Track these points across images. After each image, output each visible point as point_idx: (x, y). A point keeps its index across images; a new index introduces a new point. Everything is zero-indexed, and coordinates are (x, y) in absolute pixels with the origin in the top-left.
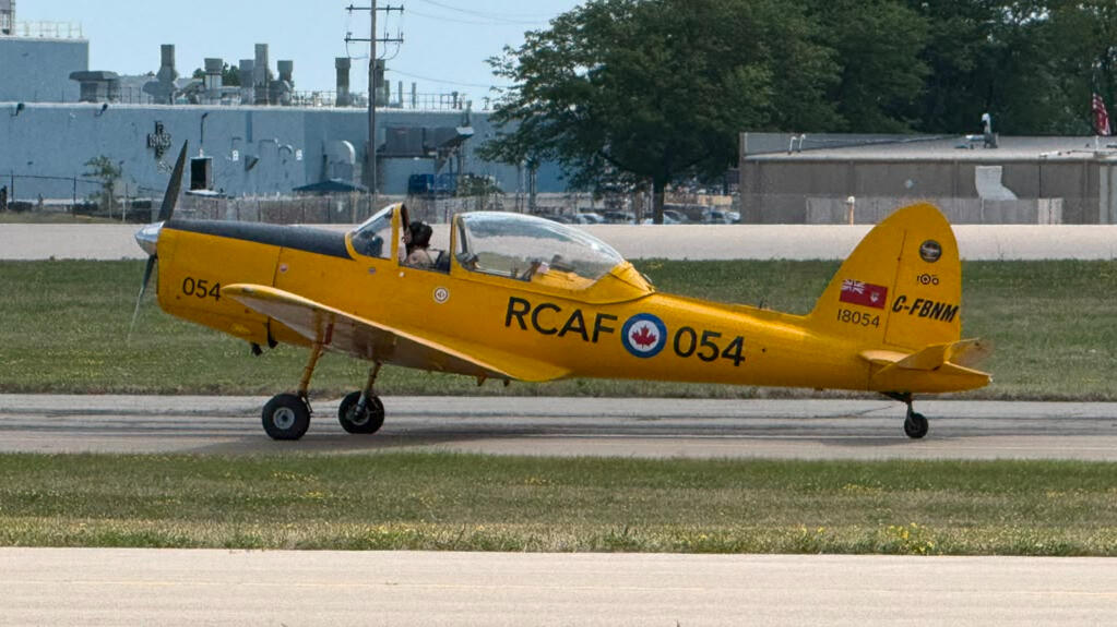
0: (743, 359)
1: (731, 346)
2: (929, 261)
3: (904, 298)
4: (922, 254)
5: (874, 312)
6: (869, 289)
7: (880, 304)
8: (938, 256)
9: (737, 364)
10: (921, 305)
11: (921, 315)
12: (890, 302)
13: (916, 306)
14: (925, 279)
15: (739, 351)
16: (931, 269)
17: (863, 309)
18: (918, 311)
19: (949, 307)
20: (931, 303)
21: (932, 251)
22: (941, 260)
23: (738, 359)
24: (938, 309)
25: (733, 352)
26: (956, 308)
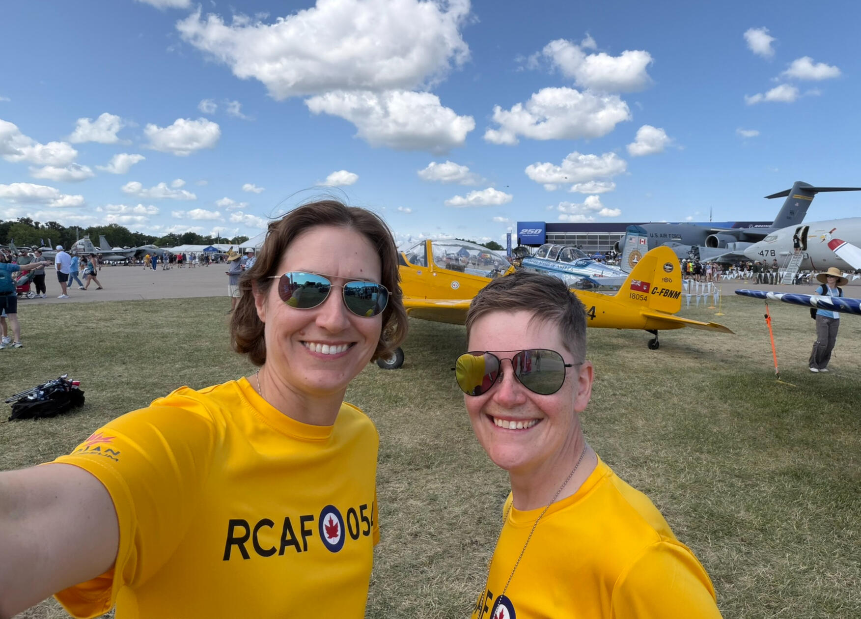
0: (595, 316)
1: (591, 310)
2: (668, 272)
3: (657, 288)
4: (665, 268)
5: (645, 294)
6: (643, 284)
7: (647, 291)
8: (671, 269)
9: (592, 319)
10: (664, 291)
11: (664, 296)
12: (651, 290)
13: (662, 292)
14: (666, 280)
15: (594, 312)
16: (668, 275)
17: (640, 293)
18: (662, 294)
19: (677, 292)
20: (669, 290)
21: (669, 267)
22: (673, 271)
23: (593, 316)
24: (671, 294)
25: (591, 313)
26: (680, 293)
